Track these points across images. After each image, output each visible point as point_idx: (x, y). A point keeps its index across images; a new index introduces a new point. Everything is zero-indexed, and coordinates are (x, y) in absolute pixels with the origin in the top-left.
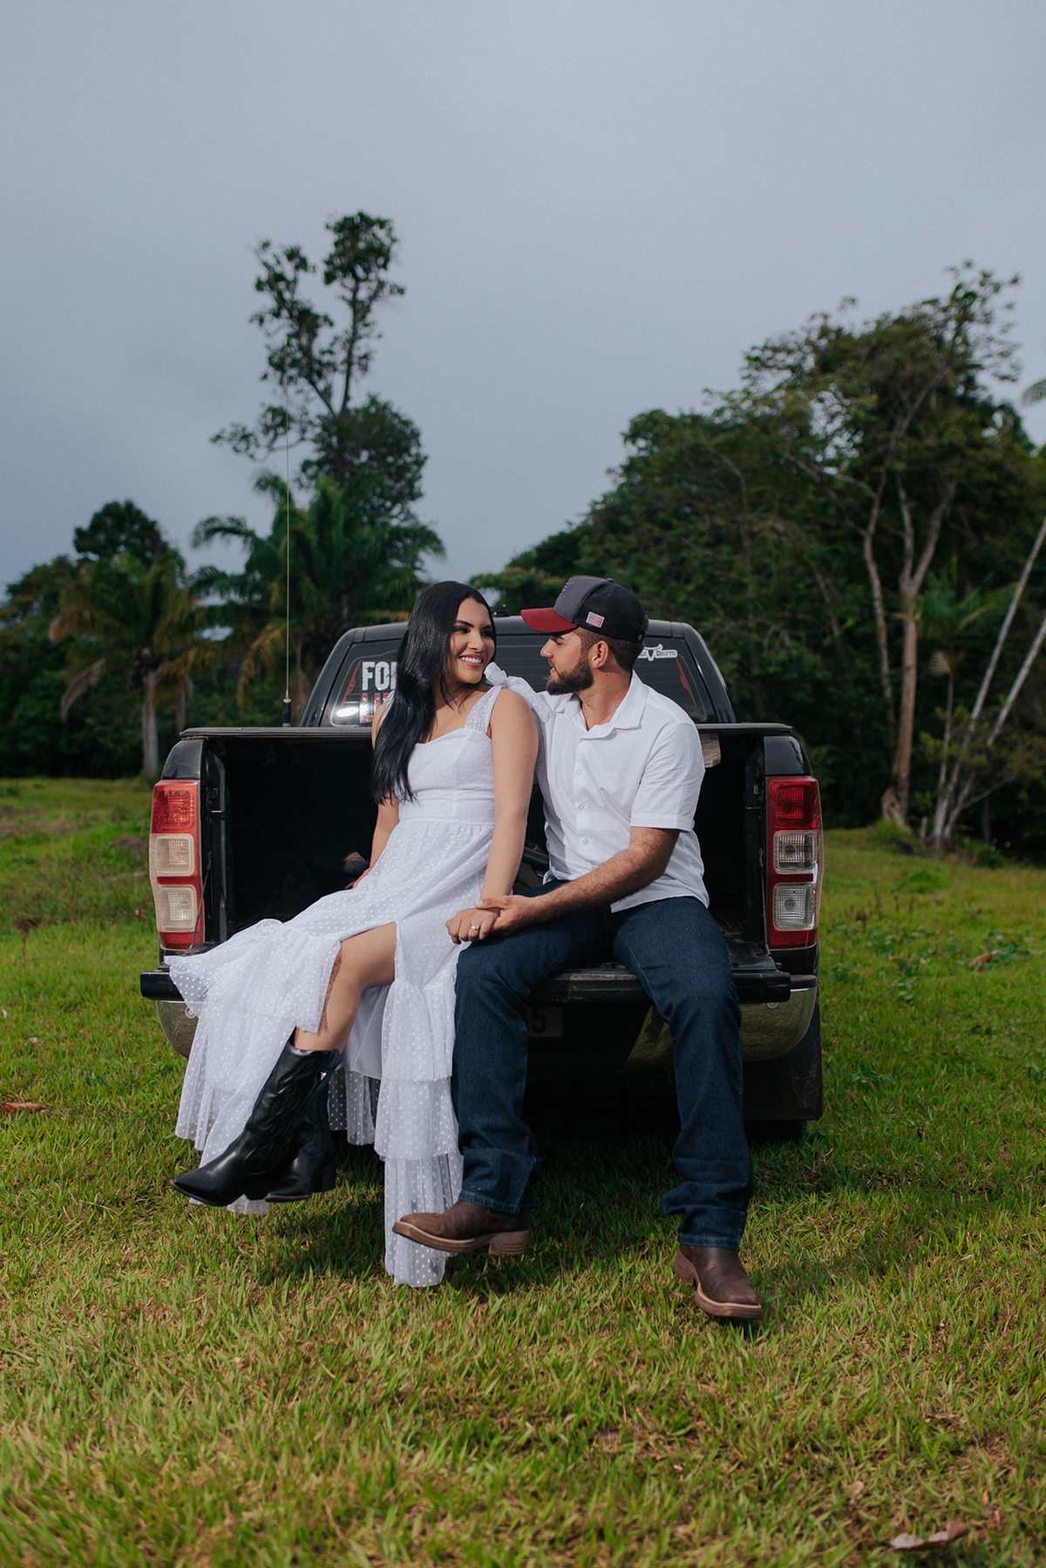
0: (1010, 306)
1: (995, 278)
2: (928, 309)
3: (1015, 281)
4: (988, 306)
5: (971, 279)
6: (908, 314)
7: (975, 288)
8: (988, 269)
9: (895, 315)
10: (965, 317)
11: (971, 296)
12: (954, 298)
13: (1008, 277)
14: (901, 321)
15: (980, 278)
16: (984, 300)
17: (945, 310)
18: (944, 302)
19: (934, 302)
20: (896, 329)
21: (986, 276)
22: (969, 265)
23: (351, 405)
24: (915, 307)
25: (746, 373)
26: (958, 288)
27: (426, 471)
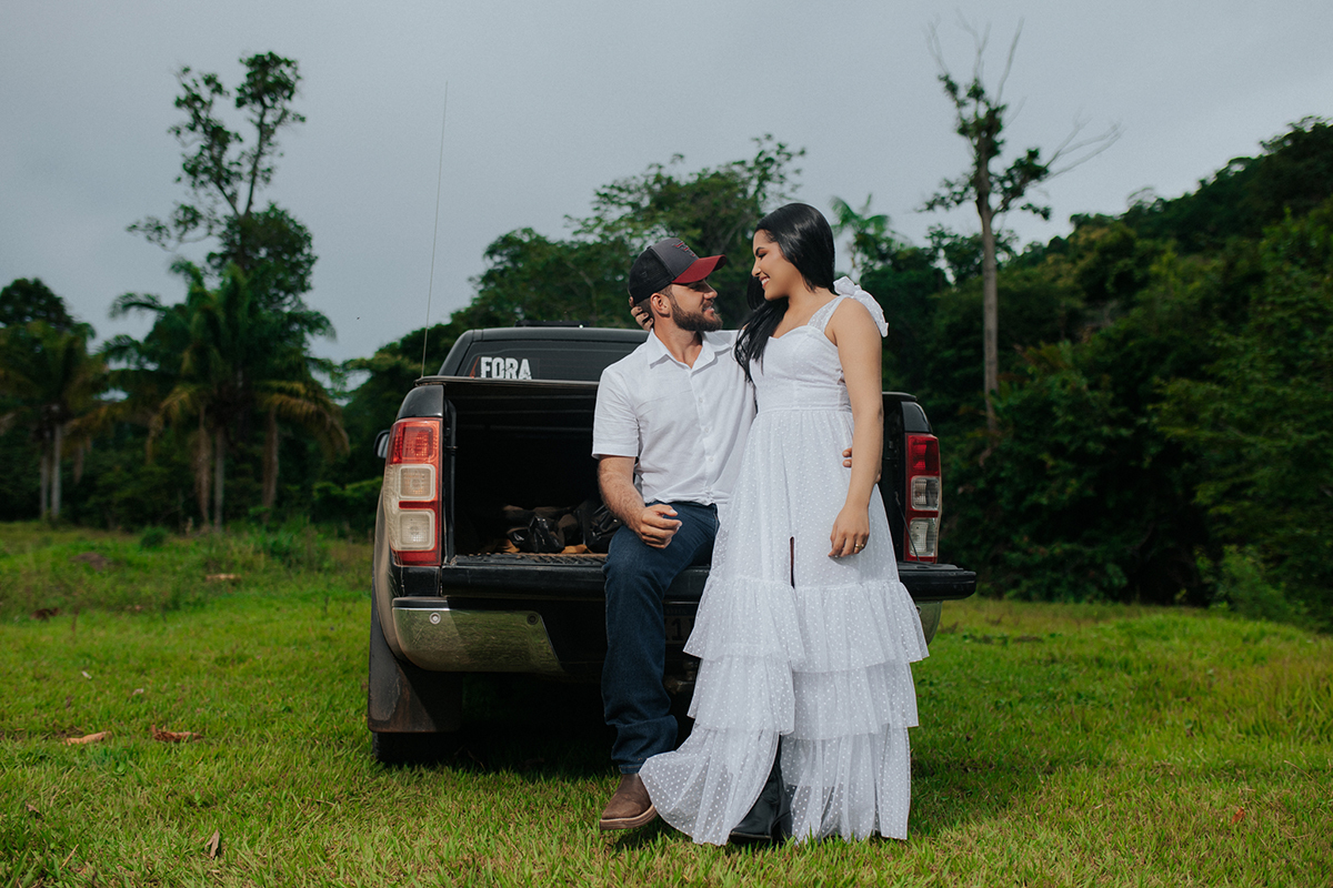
0: (798, 172)
1: (788, 149)
2: (737, 168)
3: (802, 153)
4: (782, 170)
5: (770, 148)
6: (723, 171)
7: (773, 155)
8: (783, 142)
9: (713, 171)
10: (764, 178)
11: (770, 160)
12: (757, 162)
13: (798, 150)
14: (717, 175)
15: (777, 148)
16: (779, 165)
17: (750, 170)
18: (750, 164)
19: (742, 163)
20: (714, 180)
21: (781, 147)
22: (769, 137)
23: (254, 209)
24: (728, 166)
25: (596, 206)
26: (760, 154)
27: (315, 268)
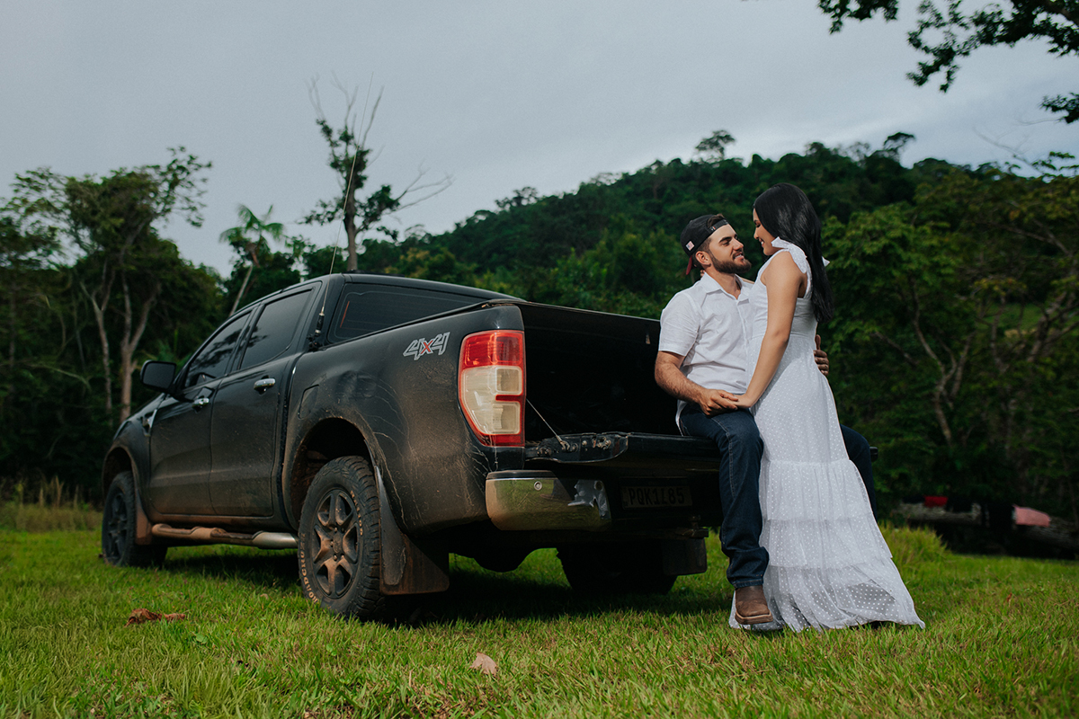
0: (204, 180)
1: (198, 161)
2: (149, 171)
3: (209, 166)
4: (190, 178)
5: (183, 158)
6: (137, 172)
7: (184, 164)
8: (194, 155)
9: (129, 171)
10: (173, 184)
11: (182, 169)
12: (170, 169)
13: (205, 162)
14: (132, 174)
15: (188, 159)
16: (188, 173)
17: (163, 174)
18: (164, 169)
19: (157, 167)
20: (129, 180)
21: (192, 158)
22: (182, 149)
24: (143, 168)
25: (15, 188)
26: (174, 162)
